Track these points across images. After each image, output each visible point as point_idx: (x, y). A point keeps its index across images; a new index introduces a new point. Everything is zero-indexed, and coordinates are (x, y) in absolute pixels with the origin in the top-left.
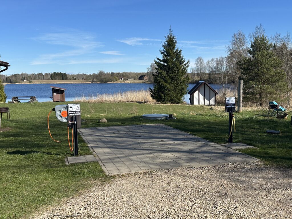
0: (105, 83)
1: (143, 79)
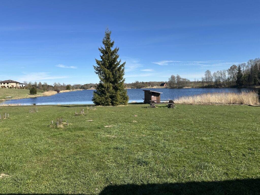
0: (139, 88)
1: (163, 86)
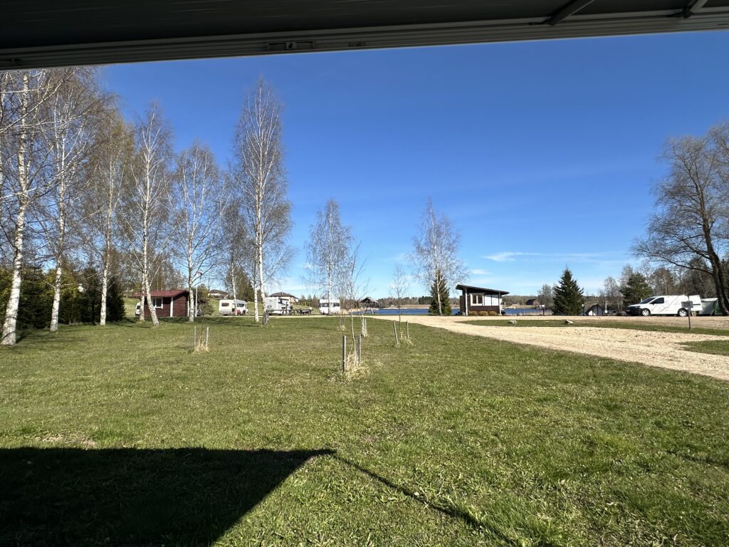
1: (532, 304)
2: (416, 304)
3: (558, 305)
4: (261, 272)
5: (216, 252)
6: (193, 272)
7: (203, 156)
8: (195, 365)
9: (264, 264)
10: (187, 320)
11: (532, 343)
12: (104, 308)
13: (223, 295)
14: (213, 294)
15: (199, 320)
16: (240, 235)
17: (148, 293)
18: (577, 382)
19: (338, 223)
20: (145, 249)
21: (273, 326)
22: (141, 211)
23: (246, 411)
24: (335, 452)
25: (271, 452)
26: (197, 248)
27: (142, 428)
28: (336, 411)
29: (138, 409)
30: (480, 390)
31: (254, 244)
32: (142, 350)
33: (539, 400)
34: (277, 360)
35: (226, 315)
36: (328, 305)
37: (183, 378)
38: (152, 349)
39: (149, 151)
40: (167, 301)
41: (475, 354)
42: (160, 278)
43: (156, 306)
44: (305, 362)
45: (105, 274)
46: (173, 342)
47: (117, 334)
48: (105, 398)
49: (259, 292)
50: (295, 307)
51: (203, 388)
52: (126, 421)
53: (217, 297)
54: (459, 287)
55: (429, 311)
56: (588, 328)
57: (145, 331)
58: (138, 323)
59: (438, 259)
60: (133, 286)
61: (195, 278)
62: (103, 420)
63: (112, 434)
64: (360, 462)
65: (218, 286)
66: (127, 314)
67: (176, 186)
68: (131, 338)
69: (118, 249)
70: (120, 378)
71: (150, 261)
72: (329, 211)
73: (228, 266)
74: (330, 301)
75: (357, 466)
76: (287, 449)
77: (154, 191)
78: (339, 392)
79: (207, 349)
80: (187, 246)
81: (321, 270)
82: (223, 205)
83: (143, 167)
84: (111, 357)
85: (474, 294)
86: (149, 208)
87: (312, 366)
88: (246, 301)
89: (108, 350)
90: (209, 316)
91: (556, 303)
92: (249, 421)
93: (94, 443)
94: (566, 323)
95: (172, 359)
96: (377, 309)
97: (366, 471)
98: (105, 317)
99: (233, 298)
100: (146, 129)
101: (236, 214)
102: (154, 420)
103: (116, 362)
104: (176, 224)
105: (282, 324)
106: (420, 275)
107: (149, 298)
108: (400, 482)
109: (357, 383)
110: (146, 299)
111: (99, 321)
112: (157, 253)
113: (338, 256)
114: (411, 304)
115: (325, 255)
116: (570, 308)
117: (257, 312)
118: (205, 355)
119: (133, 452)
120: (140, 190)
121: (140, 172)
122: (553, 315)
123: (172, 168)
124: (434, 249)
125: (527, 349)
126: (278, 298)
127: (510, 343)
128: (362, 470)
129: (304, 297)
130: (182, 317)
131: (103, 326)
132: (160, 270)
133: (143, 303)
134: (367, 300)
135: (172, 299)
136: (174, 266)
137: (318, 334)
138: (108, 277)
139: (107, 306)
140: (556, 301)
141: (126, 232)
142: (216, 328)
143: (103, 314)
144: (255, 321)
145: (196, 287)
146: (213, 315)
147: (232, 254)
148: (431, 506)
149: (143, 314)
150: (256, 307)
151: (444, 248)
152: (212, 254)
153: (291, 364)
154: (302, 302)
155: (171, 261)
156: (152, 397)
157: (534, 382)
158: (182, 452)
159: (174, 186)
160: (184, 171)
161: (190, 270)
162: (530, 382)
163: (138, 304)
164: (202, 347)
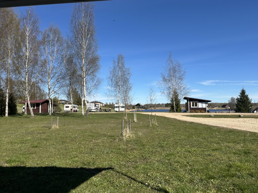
1: (225, 107)
2: (164, 107)
3: (238, 108)
4: (85, 90)
5: (62, 81)
6: (51, 91)
7: (55, 32)
8: (52, 134)
9: (86, 86)
10: (48, 114)
11: (219, 125)
12: (7, 108)
13: (66, 102)
14: (61, 102)
15: (54, 114)
16: (74, 72)
17: (28, 101)
18: (234, 142)
19: (124, 66)
20: (27, 79)
21: (91, 117)
22: (25, 60)
23: (75, 153)
24: (114, 168)
25: (85, 169)
26: (53, 78)
27: (28, 159)
28: (117, 153)
29: (26, 152)
30: (186, 145)
31: (81, 77)
32: (26, 128)
33: (213, 150)
34: (92, 132)
35: (68, 112)
36: (118, 107)
37: (46, 140)
38: (31, 128)
39: (28, 29)
40: (38, 105)
41: (188, 130)
42: (34, 94)
43: (32, 108)
44: (105, 133)
45: (7, 91)
46: (41, 124)
47: (14, 121)
48: (11, 147)
49: (84, 101)
50: (102, 108)
51: (55, 144)
52: (21, 156)
53: (63, 103)
54: (185, 98)
55: (170, 110)
56: (251, 119)
57: (27, 120)
58: (24, 116)
59: (174, 84)
60: (21, 98)
61: (51, 94)
62: (11, 156)
63: (15, 161)
64: (124, 172)
65: (63, 97)
66: (18, 112)
67: (42, 47)
68: (21, 123)
69: (13, 79)
70: (17, 139)
71: (29, 85)
72: (119, 60)
73: (69, 88)
74: (120, 105)
75: (122, 174)
76: (93, 168)
77: (31, 50)
78: (119, 145)
79: (58, 127)
80: (48, 77)
81: (115, 90)
82: (65, 57)
83: (25, 38)
84: (12, 131)
85: (193, 102)
86: (28, 58)
87: (108, 135)
88: (78, 105)
89: (10, 128)
90: (59, 113)
91: (237, 106)
92: (76, 157)
93: (7, 165)
94: (240, 116)
95: (41, 132)
96: (144, 109)
97: (126, 175)
98: (7, 113)
99: (71, 104)
100: (26, 19)
101: (72, 62)
102: (33, 156)
103: (14, 133)
104: (42, 66)
105: (96, 116)
106: (165, 92)
107: (29, 103)
108: (140, 179)
109: (128, 142)
110: (27, 104)
111: (5, 115)
112: (33, 81)
113: (124, 83)
114: (161, 107)
115: (117, 82)
116: (244, 109)
117: (83, 110)
118: (56, 130)
119: (24, 168)
120: (24, 49)
121: (24, 41)
122: (235, 112)
123: (40, 38)
124: (172, 79)
125: (215, 128)
126: (94, 104)
127: (207, 125)
128: (124, 175)
129: (107, 103)
130: (45, 113)
131: (7, 117)
132: (34, 89)
133: (26, 106)
134: (138, 105)
135: (40, 104)
136: (41, 88)
137: (112, 121)
138: (9, 93)
139: (8, 107)
140: (237, 105)
141: (17, 70)
142: (62, 118)
143: (7, 111)
144: (82, 115)
145: (52, 98)
146: (61, 112)
147: (70, 82)
148: (152, 188)
149: (26, 111)
150: (83, 108)
151: (177, 79)
152: (60, 82)
153: (98, 134)
154: (106, 106)
155: (40, 85)
156: (32, 147)
157: (213, 142)
158: (46, 168)
159: (41, 48)
160: (46, 40)
161: (49, 89)
162: (211, 142)
163: (24, 107)
164: (55, 126)
